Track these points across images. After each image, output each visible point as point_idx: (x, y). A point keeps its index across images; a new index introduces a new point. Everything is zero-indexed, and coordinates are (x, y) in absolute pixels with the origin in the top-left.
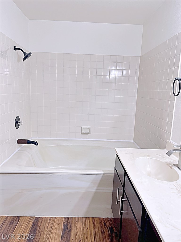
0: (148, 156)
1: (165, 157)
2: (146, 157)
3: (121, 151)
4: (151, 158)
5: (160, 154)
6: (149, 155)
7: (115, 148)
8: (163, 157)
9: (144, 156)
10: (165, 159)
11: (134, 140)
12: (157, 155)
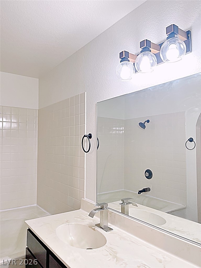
0: (66, 222)
1: (84, 218)
2: (65, 224)
3: (34, 223)
4: (71, 224)
5: (79, 216)
6: (68, 221)
7: (25, 221)
8: (82, 219)
9: (63, 224)
10: (85, 220)
11: (37, 204)
12: (76, 219)
